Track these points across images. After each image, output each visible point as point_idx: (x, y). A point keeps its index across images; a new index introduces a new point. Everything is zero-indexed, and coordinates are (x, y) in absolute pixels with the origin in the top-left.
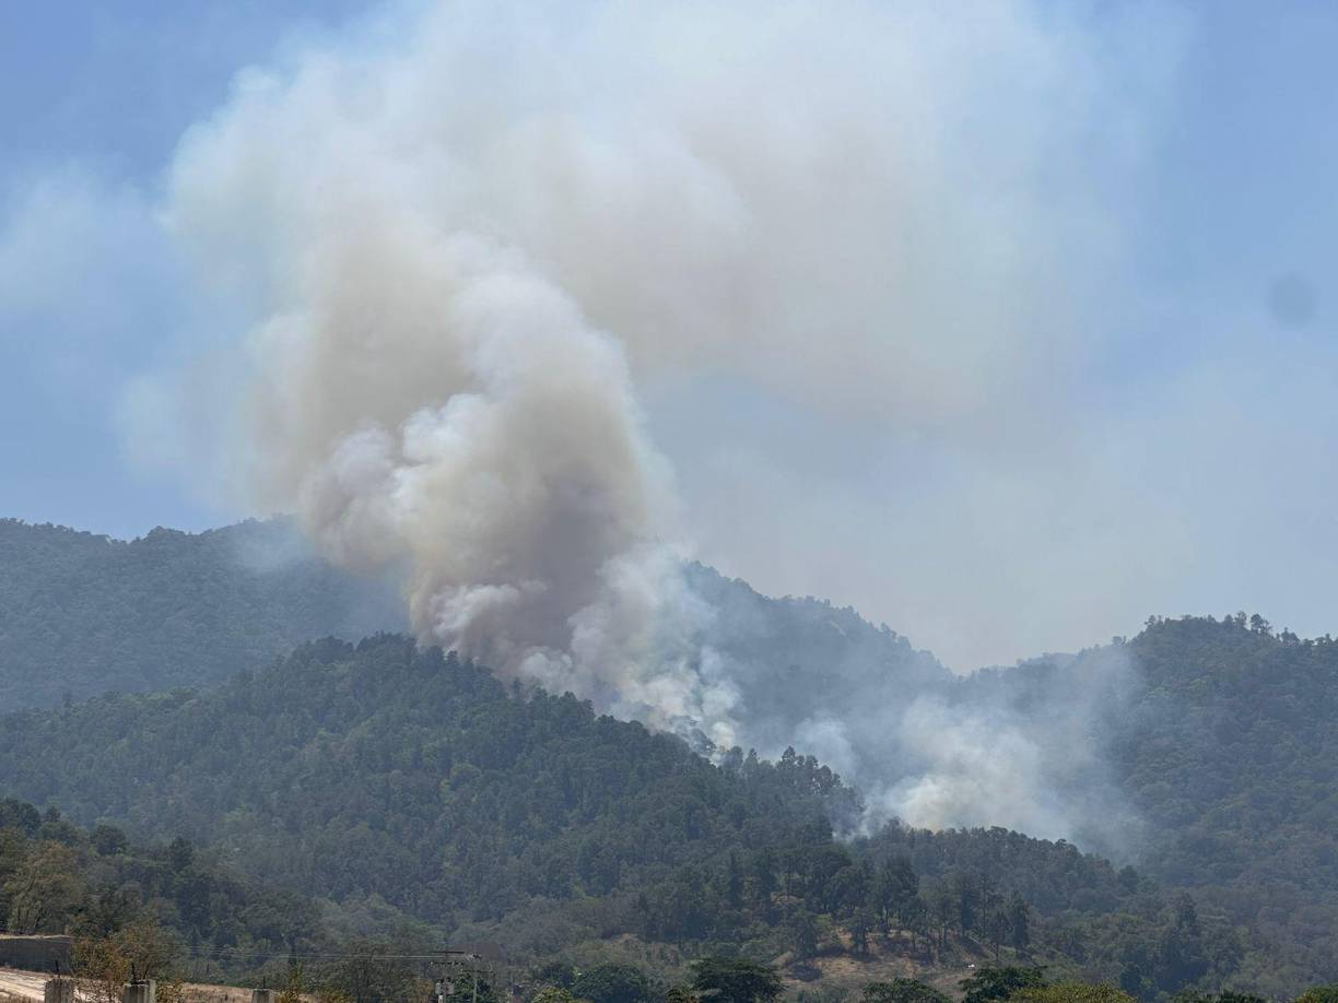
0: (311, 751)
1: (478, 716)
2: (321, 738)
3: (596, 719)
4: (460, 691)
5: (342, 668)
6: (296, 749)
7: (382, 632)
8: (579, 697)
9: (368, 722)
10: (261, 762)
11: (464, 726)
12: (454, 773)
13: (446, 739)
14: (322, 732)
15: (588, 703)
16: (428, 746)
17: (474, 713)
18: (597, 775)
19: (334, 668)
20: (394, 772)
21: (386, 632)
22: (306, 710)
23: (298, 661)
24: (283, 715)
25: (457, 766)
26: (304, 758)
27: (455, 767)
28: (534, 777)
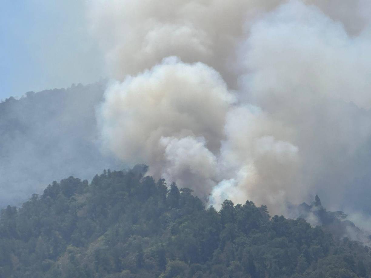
0: (63, 261)
1: (183, 224)
2: (70, 252)
3: (270, 219)
4: (170, 208)
5: (80, 199)
6: (51, 261)
7: (109, 170)
8: (258, 205)
9: (103, 237)
10: (27, 273)
11: (174, 232)
12: (169, 268)
13: (160, 244)
14: (70, 247)
15: (264, 208)
16: (147, 250)
17: (181, 223)
18: (274, 260)
19: (74, 200)
20: (124, 271)
21: (112, 171)
22: (57, 232)
23: (49, 197)
24: (40, 237)
25: (170, 263)
26: (58, 267)
27: (168, 264)
28: (228, 265)
